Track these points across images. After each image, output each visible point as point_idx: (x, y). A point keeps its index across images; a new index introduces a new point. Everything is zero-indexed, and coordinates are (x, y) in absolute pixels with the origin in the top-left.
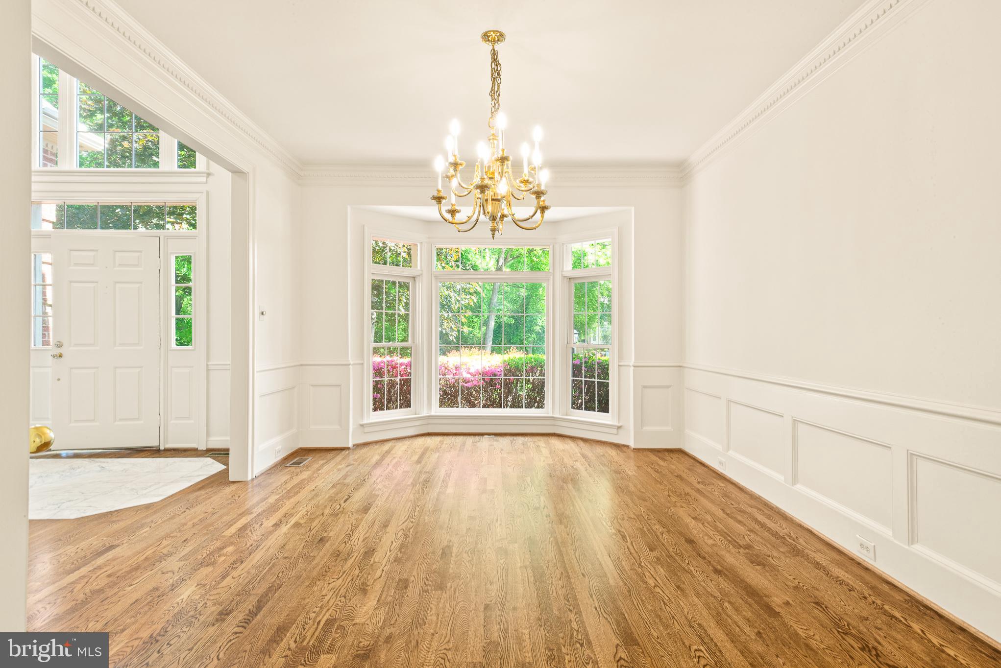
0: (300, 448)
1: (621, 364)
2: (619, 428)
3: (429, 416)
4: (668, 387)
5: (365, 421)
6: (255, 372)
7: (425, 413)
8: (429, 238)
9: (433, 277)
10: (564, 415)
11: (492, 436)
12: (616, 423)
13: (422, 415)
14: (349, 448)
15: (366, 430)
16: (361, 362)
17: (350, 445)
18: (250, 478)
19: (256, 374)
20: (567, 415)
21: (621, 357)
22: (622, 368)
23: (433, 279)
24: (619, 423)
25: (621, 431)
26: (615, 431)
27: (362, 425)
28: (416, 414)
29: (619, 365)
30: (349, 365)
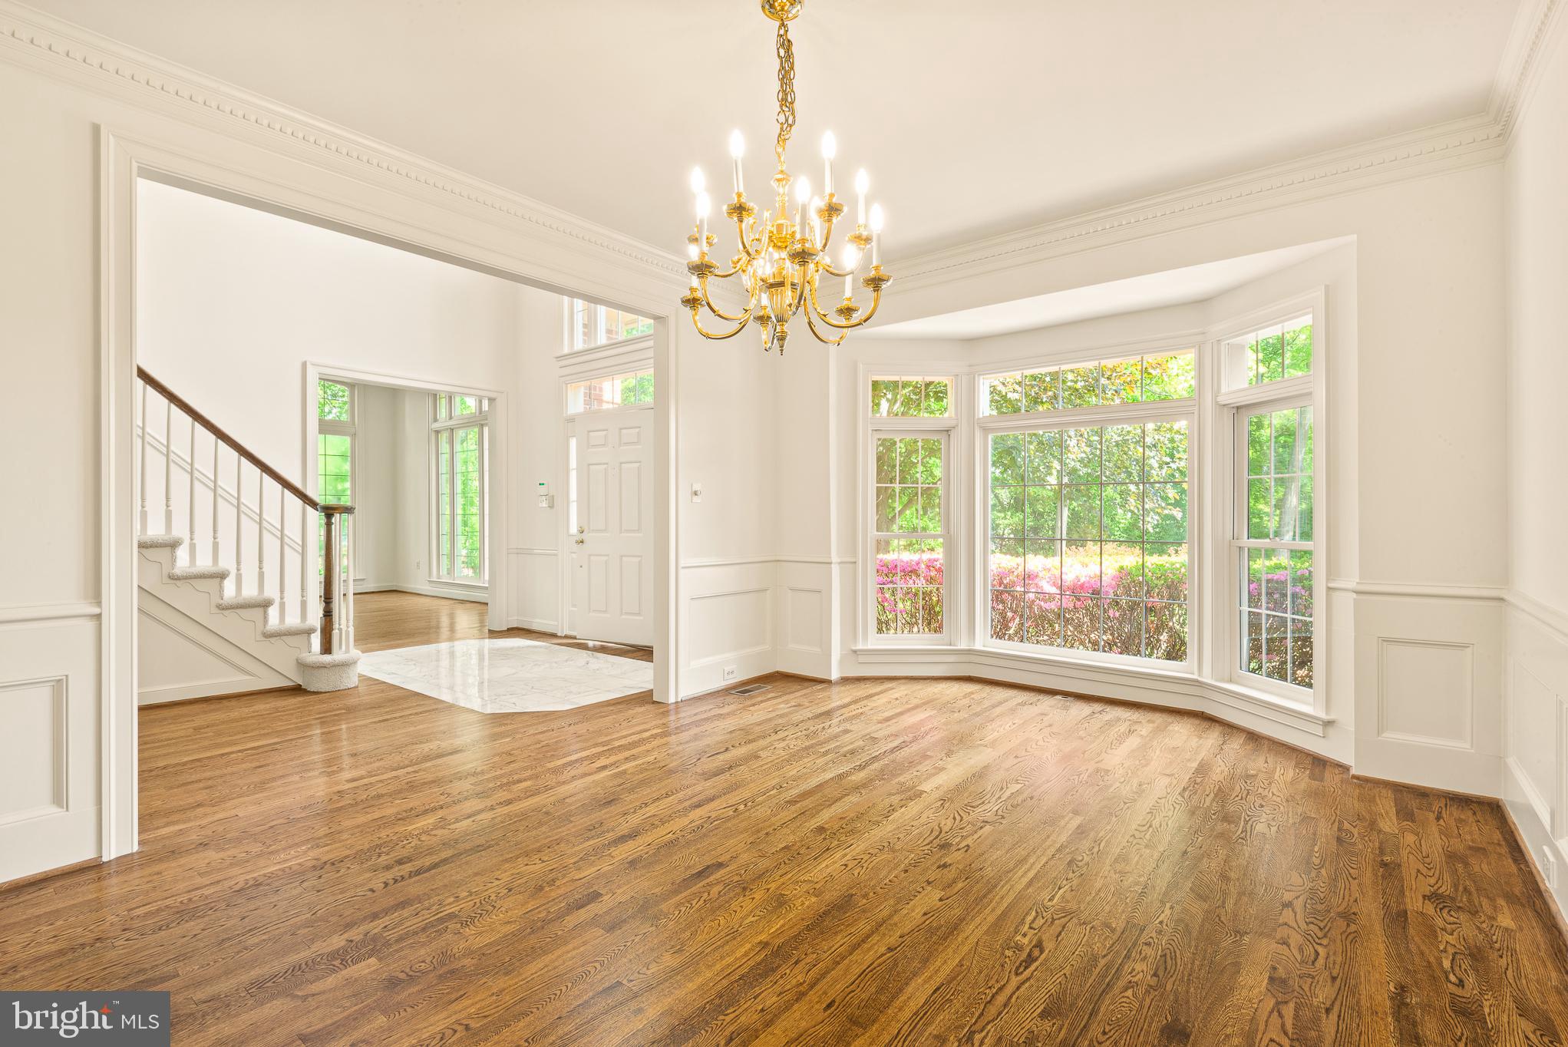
0: (777, 672)
1: (1330, 585)
2: (1328, 724)
3: (969, 650)
4: (1464, 646)
5: (860, 646)
6: (680, 568)
7: (963, 645)
8: (970, 366)
9: (976, 427)
10: (1223, 680)
11: (1069, 698)
12: (1323, 715)
13: (959, 648)
14: (829, 682)
15: (862, 659)
16: (853, 560)
17: (835, 676)
18: (672, 700)
19: (682, 572)
20: (1231, 681)
21: (1332, 572)
22: (1336, 595)
23: (978, 434)
24: (1327, 714)
25: (1331, 731)
26: (1319, 730)
27: (855, 652)
28: (950, 645)
29: (1329, 589)
30: (831, 563)
